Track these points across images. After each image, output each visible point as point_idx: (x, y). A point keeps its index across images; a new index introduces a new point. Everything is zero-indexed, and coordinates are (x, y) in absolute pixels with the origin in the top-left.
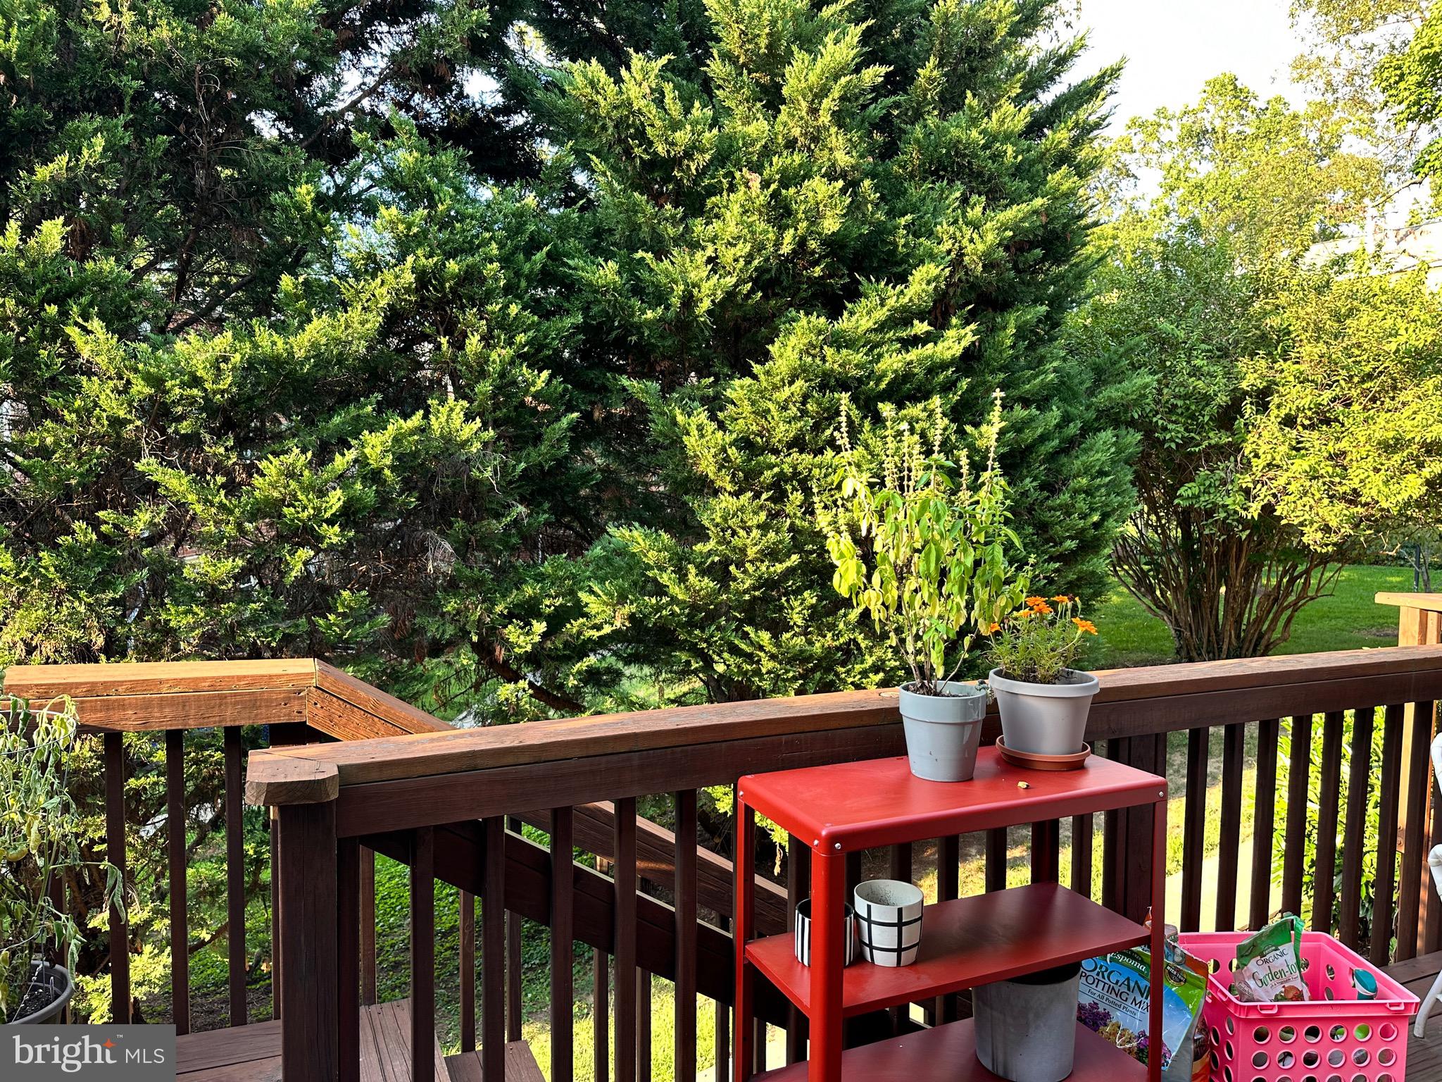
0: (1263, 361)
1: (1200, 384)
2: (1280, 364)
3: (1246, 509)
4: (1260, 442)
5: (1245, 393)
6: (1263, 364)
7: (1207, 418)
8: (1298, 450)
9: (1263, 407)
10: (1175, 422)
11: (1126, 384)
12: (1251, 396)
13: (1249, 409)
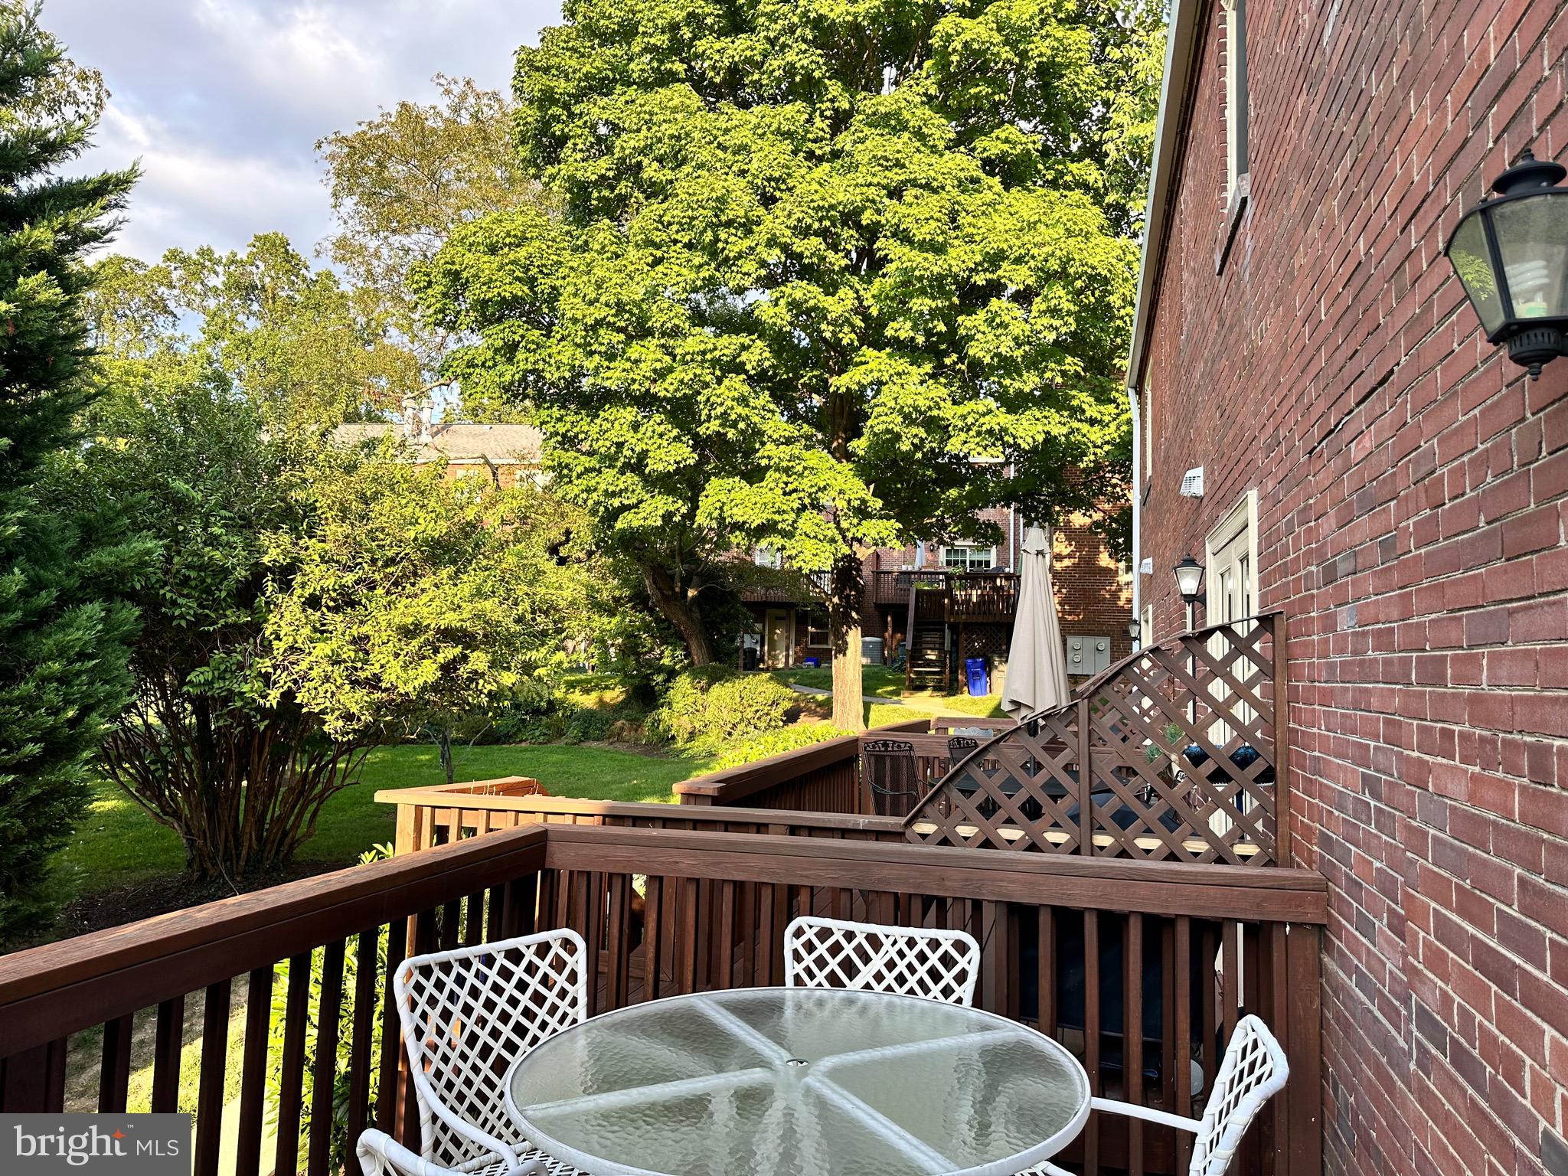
0: (287, 537)
1: (217, 555)
2: (305, 541)
3: (265, 697)
4: (282, 623)
5: (268, 569)
6: (286, 539)
7: (223, 594)
8: (322, 632)
9: (286, 586)
10: (187, 596)
11: (122, 548)
12: (273, 573)
13: (270, 587)
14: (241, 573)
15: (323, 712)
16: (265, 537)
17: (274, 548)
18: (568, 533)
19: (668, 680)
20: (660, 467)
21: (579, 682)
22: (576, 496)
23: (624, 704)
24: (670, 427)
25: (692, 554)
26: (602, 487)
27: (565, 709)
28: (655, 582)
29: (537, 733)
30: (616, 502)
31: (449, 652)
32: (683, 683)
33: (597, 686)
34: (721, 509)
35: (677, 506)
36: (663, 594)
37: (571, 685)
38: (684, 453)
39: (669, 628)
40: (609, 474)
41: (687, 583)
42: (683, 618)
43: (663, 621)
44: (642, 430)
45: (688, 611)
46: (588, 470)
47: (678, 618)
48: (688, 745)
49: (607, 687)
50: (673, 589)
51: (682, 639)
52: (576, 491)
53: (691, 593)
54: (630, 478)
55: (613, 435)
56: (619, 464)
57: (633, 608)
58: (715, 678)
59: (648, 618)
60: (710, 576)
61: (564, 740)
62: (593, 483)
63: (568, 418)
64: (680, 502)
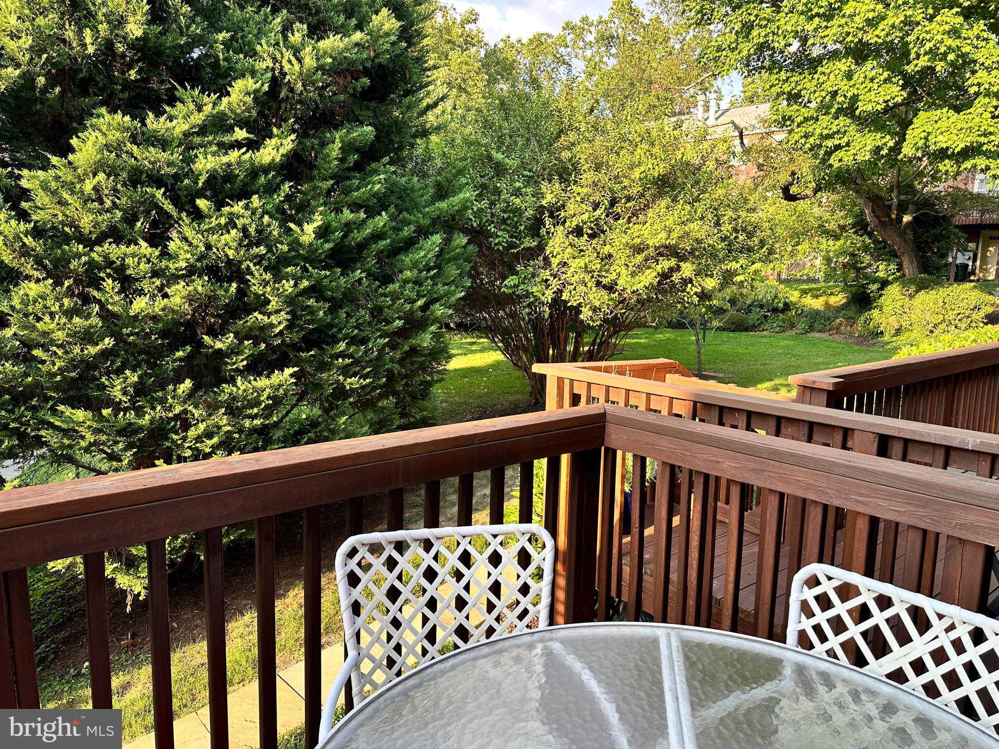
1: (518, 201)
2: (571, 188)
3: (543, 295)
4: (555, 246)
5: (546, 208)
6: (558, 187)
7: (522, 228)
8: (580, 251)
12: (549, 211)
13: (548, 221)
14: (530, 213)
15: (580, 305)
16: (544, 186)
17: (550, 194)
18: (793, 174)
19: (882, 288)
20: (869, 108)
21: (810, 290)
22: (796, 142)
23: (845, 307)
24: (881, 70)
25: (911, 186)
26: (818, 131)
27: (797, 309)
28: (873, 211)
29: (775, 325)
30: (830, 143)
31: (666, 264)
32: (894, 291)
33: (824, 292)
34: (926, 138)
35: (884, 141)
36: (880, 220)
37: (805, 292)
38: (895, 93)
39: (884, 248)
40: (824, 120)
41: (902, 209)
42: (898, 240)
43: (881, 242)
44: (855, 77)
45: (902, 234)
46: (806, 119)
47: (894, 241)
48: (894, 339)
49: (832, 294)
50: (889, 216)
51: (896, 256)
52: (797, 137)
53: (907, 218)
54: (843, 121)
55: (829, 87)
56: (833, 110)
57: (855, 233)
58: (922, 286)
59: (868, 241)
60: (927, 203)
61: (793, 332)
62: (811, 129)
63: (792, 79)
64: (888, 137)
